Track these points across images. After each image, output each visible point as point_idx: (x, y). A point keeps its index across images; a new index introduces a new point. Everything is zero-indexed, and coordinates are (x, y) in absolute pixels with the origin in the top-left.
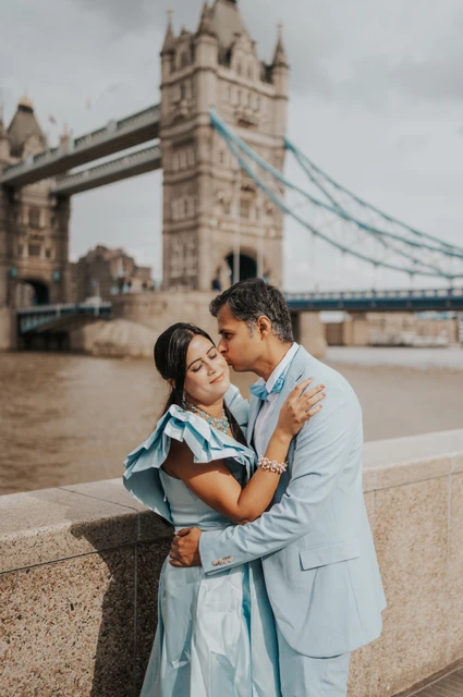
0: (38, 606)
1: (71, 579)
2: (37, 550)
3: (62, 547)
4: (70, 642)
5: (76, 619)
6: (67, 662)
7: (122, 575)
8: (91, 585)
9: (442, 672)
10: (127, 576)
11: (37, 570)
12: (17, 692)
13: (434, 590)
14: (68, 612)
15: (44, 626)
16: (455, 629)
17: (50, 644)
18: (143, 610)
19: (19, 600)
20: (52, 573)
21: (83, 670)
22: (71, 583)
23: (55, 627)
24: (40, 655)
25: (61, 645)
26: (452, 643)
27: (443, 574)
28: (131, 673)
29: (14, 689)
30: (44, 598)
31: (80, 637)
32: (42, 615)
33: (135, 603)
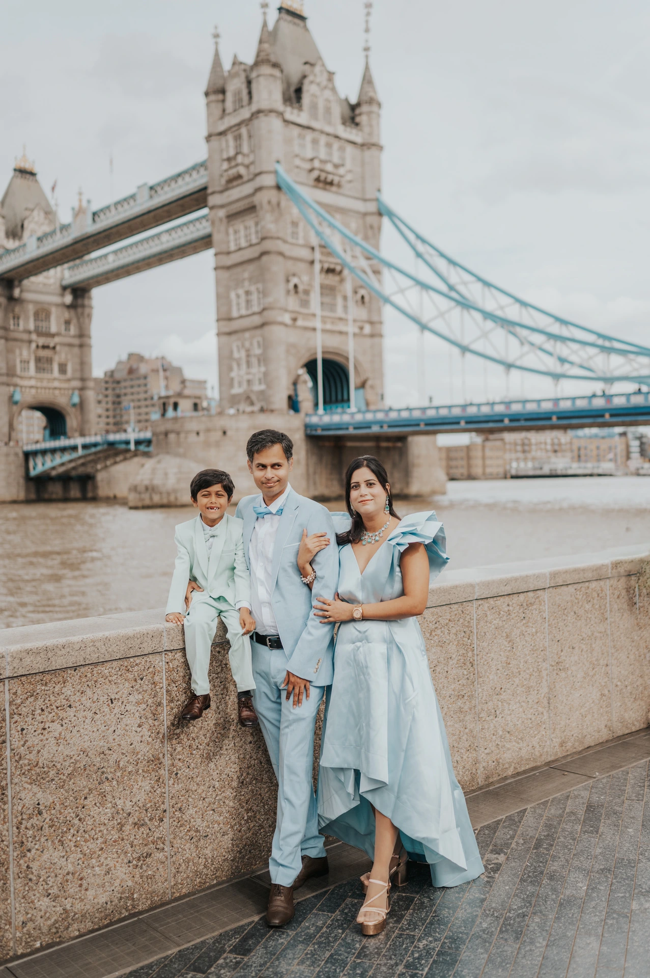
0: (84, 699)
1: (110, 678)
2: (82, 653)
3: (103, 651)
4: (112, 729)
5: (116, 711)
6: (109, 745)
7: (152, 677)
8: (127, 684)
9: (474, 791)
10: (157, 678)
11: (83, 670)
12: (69, 766)
13: (461, 710)
14: (108, 705)
15: (90, 714)
16: (486, 751)
17: (95, 730)
18: (172, 709)
19: (69, 693)
20: (95, 672)
21: (123, 754)
22: (110, 682)
23: (98, 716)
24: (87, 738)
25: (103, 732)
26: (484, 764)
27: (471, 697)
28: (162, 760)
29: (67, 764)
30: (89, 692)
31: (119, 726)
32: (88, 705)
33: (165, 702)
